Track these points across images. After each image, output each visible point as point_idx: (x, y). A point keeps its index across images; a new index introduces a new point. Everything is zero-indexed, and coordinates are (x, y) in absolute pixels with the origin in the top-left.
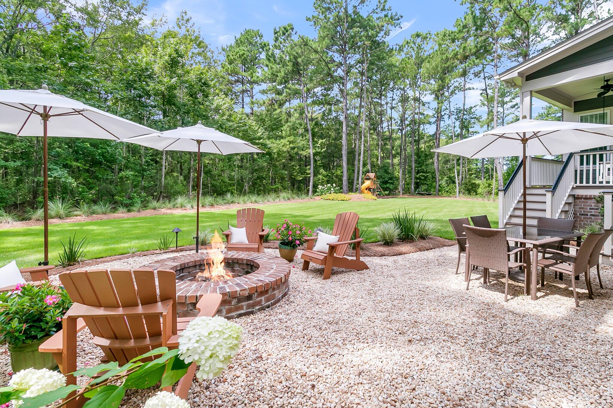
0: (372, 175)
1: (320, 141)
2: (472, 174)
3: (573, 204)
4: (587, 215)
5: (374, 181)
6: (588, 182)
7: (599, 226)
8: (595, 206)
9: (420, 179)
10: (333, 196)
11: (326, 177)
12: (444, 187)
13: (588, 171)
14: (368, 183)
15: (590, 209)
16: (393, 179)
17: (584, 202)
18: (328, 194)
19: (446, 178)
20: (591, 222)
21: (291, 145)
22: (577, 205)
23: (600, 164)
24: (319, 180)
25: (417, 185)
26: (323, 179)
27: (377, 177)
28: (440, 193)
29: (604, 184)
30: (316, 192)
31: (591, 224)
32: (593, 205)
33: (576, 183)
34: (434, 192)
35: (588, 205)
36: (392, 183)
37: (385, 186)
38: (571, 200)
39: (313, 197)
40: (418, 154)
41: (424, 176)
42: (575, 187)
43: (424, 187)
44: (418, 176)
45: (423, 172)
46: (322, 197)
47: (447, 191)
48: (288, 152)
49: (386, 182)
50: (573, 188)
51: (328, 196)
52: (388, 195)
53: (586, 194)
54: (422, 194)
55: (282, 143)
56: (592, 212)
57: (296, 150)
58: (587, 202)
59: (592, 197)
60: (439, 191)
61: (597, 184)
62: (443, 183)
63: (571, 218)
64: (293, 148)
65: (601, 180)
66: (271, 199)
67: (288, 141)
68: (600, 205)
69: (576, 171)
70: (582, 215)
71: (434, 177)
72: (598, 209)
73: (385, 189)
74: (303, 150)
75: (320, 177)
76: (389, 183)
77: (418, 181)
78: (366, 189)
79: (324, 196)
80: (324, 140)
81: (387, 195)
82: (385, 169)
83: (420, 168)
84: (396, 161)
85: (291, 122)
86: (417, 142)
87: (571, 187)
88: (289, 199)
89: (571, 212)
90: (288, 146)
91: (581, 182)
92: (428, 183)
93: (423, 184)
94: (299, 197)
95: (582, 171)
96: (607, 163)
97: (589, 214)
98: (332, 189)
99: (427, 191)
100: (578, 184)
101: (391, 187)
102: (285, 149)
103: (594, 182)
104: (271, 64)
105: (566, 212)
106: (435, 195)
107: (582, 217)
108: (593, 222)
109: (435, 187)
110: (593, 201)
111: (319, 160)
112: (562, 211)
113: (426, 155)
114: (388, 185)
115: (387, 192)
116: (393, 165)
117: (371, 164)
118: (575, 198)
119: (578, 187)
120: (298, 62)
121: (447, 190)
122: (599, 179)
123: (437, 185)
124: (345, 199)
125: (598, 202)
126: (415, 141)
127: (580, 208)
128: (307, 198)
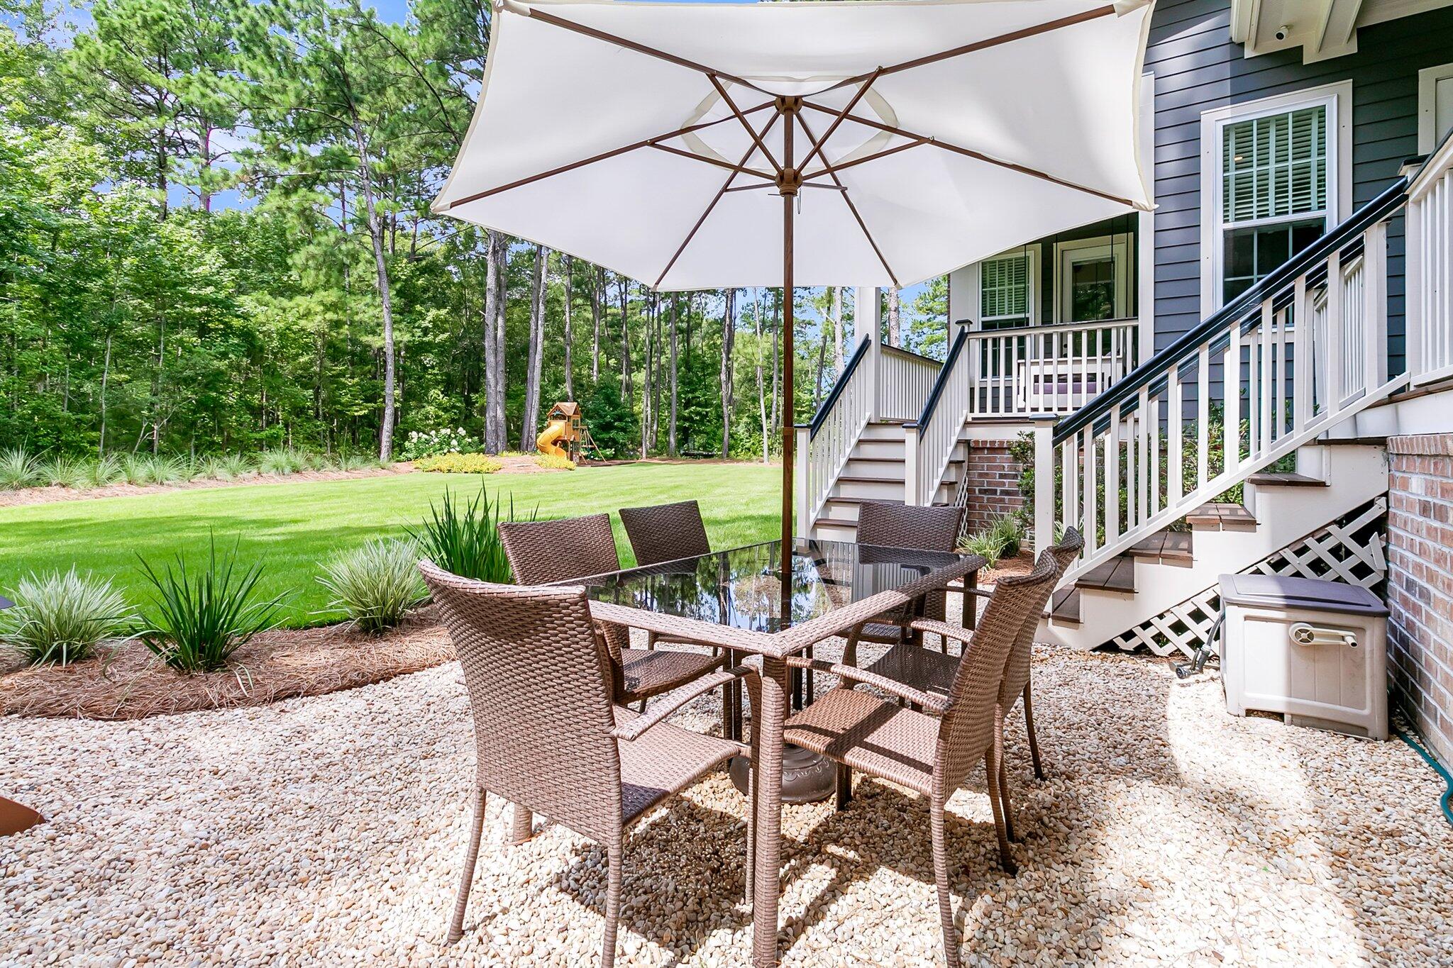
0: (569, 407)
1: (433, 313)
2: (804, 412)
3: (965, 465)
4: (995, 492)
5: (576, 423)
6: (996, 409)
7: (1018, 522)
8: (1011, 468)
9: (689, 419)
10: (454, 459)
11: (446, 410)
12: (742, 440)
13: (996, 390)
14: (556, 428)
15: (1001, 476)
16: (626, 420)
17: (989, 460)
18: (437, 457)
19: (745, 419)
20: (1002, 509)
21: (330, 315)
22: (975, 468)
23: (1019, 364)
24: (427, 418)
25: (685, 435)
26: (438, 417)
27: (584, 413)
28: (733, 453)
29: (1028, 413)
30: (403, 449)
31: (1002, 516)
32: (1006, 465)
33: (972, 410)
34: (719, 450)
35: (996, 468)
36: (624, 430)
37: (605, 436)
38: (961, 455)
39: (393, 464)
40: (689, 361)
41: (698, 414)
42: (970, 420)
43: (699, 440)
44: (686, 413)
45: (699, 405)
46: (417, 463)
47: (749, 449)
48: (322, 335)
49: (607, 427)
50: (966, 424)
51: (439, 460)
52: (614, 457)
53: (992, 439)
54: (695, 456)
55: (298, 306)
56: (1004, 484)
57: (345, 330)
58: (994, 460)
59: (1005, 446)
60: (731, 448)
61: (1015, 413)
62: (741, 430)
63: (961, 501)
64: (337, 325)
65: (1021, 405)
66: (221, 473)
67: (321, 303)
68: (1021, 466)
69: (972, 390)
70: (985, 492)
71: (720, 417)
72: (1015, 477)
73: (605, 444)
74: (374, 333)
75: (431, 409)
76: (615, 428)
77: (687, 424)
78: (555, 443)
79: (426, 462)
80: (443, 312)
81: (608, 458)
82: (608, 394)
83: (690, 396)
84: (640, 377)
85: (319, 244)
86: (688, 332)
87: (962, 421)
88: (296, 470)
89: (963, 485)
90: (319, 318)
91: (983, 409)
92: (708, 430)
93: (698, 432)
94: (337, 465)
95: (983, 390)
96: (1032, 364)
97: (999, 489)
98: (454, 442)
99: (705, 448)
100: (977, 414)
101: (621, 437)
102: (310, 325)
103: (1008, 408)
104: (252, 64)
105: (951, 485)
106: (721, 457)
107: (986, 497)
108: (1006, 509)
109: (722, 440)
110: (1008, 455)
111: (433, 367)
112: (942, 484)
113: (704, 366)
114: (613, 434)
115: (609, 452)
116: (629, 387)
117: (574, 381)
118: (972, 448)
119: (977, 422)
120: (346, 76)
121: (748, 445)
122: (1018, 402)
123: (726, 435)
124: (484, 468)
125: (1016, 458)
126: (681, 331)
127: (981, 475)
128: (367, 468)
